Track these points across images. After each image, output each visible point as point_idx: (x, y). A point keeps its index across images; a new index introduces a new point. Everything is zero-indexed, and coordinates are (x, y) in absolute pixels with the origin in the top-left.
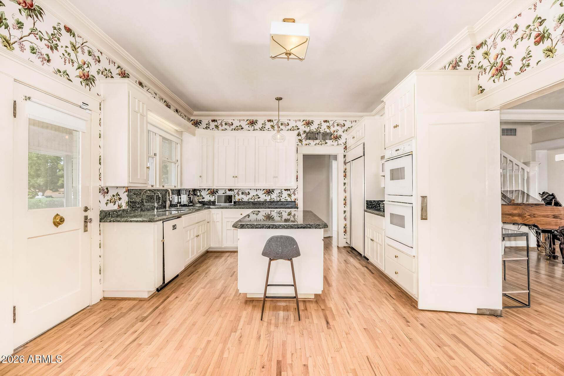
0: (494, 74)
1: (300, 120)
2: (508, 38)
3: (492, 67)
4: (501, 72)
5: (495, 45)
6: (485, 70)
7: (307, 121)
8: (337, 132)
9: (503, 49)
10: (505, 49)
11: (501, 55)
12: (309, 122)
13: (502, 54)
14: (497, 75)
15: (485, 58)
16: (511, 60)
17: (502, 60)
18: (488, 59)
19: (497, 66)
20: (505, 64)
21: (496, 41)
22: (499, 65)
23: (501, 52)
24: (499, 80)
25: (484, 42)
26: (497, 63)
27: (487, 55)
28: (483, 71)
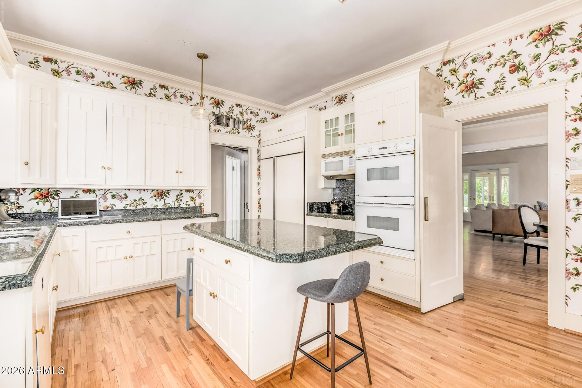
0: (463, 91)
1: (207, 96)
2: (480, 62)
3: (461, 84)
4: (472, 89)
5: (464, 65)
6: (452, 85)
7: (216, 99)
8: (250, 121)
9: (474, 70)
10: (476, 71)
11: (472, 76)
12: (218, 102)
13: (473, 74)
14: (467, 92)
15: (452, 75)
16: (483, 81)
17: (473, 80)
18: (456, 76)
19: (466, 84)
20: (476, 83)
21: (466, 62)
22: (469, 83)
23: (471, 72)
24: (469, 97)
25: (451, 60)
26: (467, 81)
27: (456, 72)
28: (450, 86)
